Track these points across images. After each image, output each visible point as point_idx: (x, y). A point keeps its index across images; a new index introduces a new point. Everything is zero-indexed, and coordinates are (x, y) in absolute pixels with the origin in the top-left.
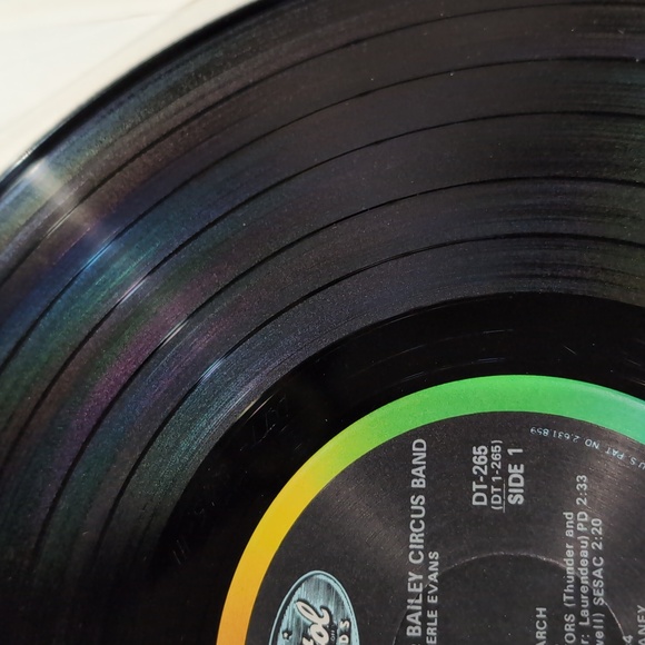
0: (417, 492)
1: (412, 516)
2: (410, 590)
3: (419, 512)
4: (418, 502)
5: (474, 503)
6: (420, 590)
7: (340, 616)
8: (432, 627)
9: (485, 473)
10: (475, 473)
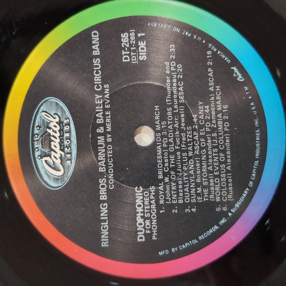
0: (96, 57)
1: (95, 68)
2: (96, 103)
3: (98, 66)
4: (97, 62)
5: (124, 61)
6: (102, 102)
7: (64, 117)
8: (108, 118)
9: (128, 46)
10: (123, 46)
